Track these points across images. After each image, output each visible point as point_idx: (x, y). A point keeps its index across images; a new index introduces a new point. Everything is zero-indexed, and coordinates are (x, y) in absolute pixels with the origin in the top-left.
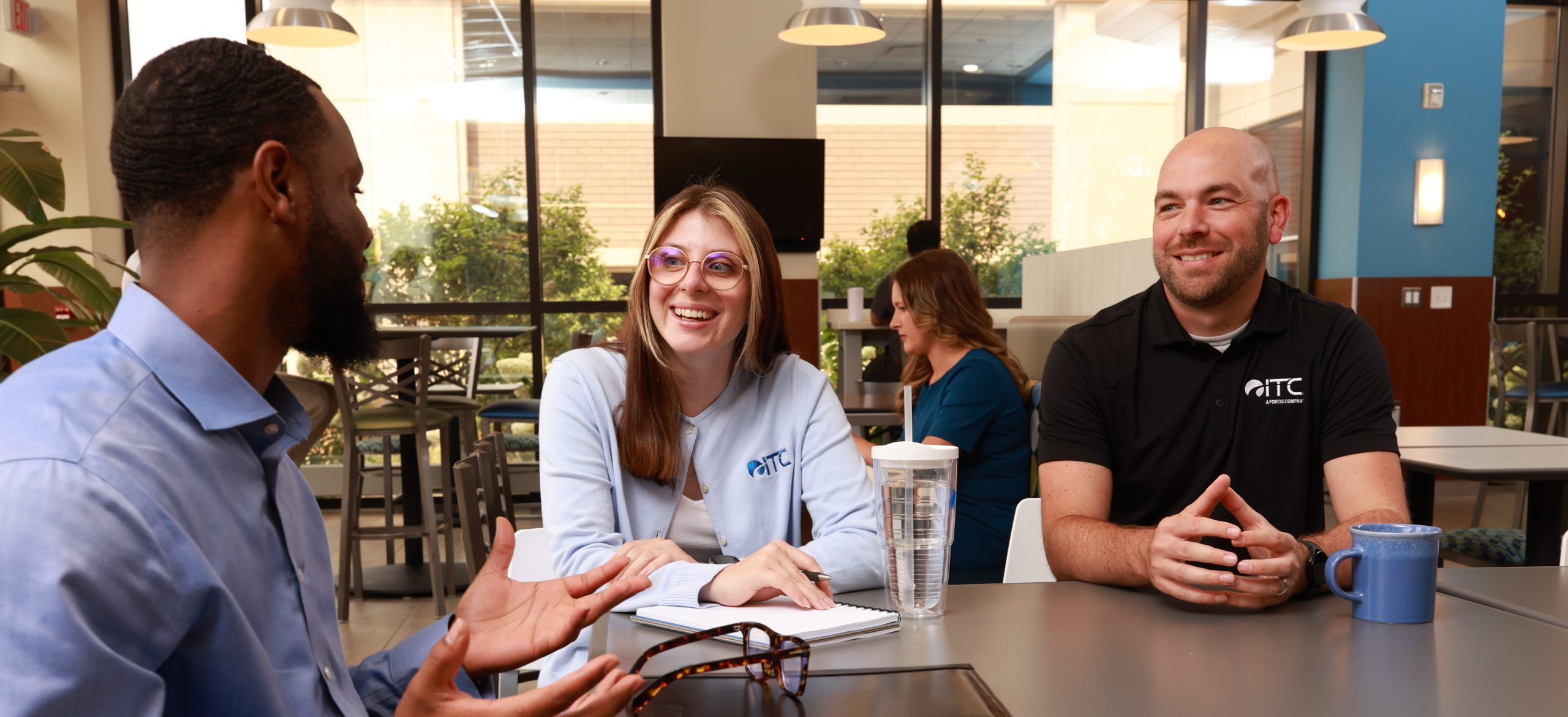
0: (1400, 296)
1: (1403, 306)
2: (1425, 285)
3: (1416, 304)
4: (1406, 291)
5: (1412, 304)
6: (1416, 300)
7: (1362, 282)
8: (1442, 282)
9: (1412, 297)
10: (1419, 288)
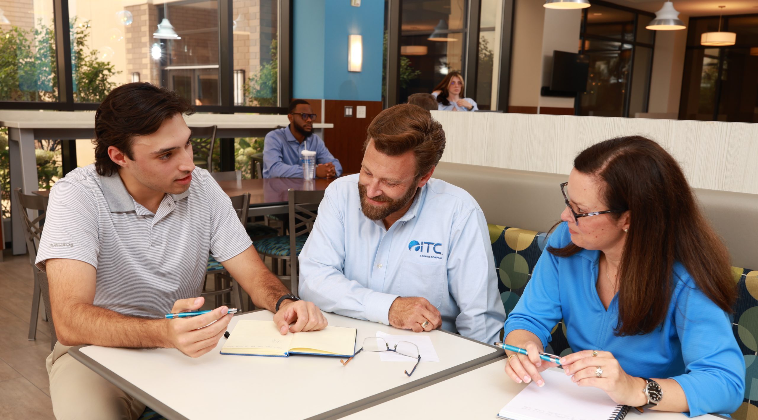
0: (343, 111)
1: (345, 116)
2: (354, 104)
3: (351, 115)
4: (346, 108)
5: (349, 115)
6: (351, 113)
7: (327, 102)
8: (361, 103)
9: (349, 112)
10: (352, 107)
